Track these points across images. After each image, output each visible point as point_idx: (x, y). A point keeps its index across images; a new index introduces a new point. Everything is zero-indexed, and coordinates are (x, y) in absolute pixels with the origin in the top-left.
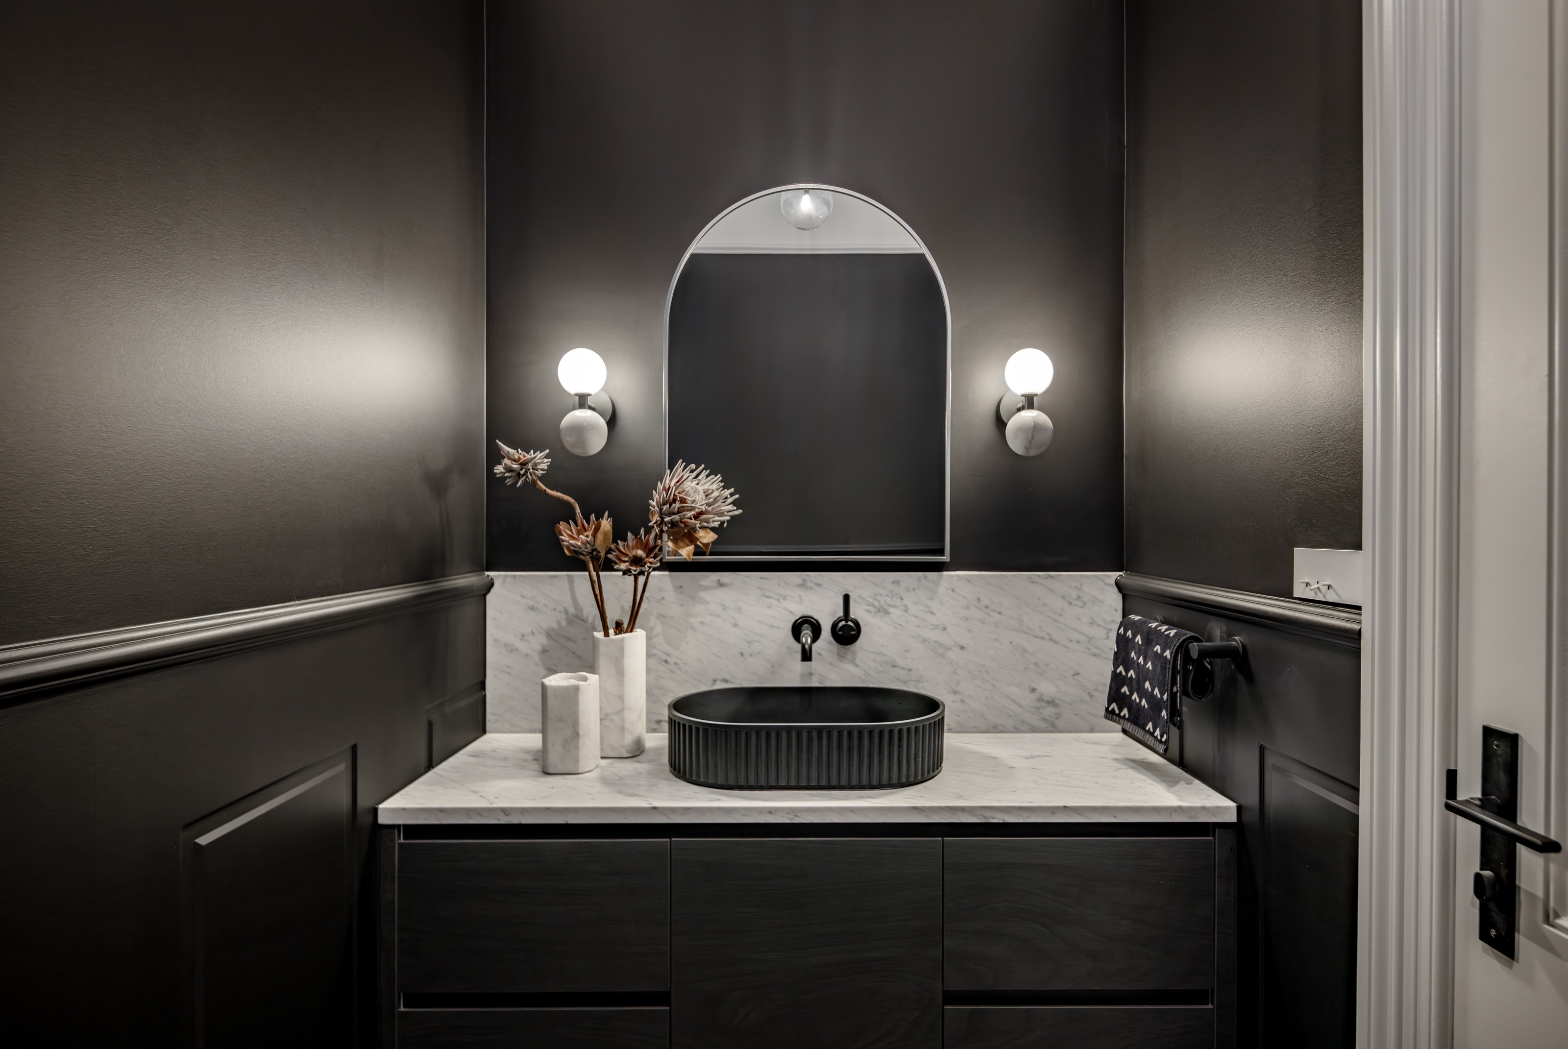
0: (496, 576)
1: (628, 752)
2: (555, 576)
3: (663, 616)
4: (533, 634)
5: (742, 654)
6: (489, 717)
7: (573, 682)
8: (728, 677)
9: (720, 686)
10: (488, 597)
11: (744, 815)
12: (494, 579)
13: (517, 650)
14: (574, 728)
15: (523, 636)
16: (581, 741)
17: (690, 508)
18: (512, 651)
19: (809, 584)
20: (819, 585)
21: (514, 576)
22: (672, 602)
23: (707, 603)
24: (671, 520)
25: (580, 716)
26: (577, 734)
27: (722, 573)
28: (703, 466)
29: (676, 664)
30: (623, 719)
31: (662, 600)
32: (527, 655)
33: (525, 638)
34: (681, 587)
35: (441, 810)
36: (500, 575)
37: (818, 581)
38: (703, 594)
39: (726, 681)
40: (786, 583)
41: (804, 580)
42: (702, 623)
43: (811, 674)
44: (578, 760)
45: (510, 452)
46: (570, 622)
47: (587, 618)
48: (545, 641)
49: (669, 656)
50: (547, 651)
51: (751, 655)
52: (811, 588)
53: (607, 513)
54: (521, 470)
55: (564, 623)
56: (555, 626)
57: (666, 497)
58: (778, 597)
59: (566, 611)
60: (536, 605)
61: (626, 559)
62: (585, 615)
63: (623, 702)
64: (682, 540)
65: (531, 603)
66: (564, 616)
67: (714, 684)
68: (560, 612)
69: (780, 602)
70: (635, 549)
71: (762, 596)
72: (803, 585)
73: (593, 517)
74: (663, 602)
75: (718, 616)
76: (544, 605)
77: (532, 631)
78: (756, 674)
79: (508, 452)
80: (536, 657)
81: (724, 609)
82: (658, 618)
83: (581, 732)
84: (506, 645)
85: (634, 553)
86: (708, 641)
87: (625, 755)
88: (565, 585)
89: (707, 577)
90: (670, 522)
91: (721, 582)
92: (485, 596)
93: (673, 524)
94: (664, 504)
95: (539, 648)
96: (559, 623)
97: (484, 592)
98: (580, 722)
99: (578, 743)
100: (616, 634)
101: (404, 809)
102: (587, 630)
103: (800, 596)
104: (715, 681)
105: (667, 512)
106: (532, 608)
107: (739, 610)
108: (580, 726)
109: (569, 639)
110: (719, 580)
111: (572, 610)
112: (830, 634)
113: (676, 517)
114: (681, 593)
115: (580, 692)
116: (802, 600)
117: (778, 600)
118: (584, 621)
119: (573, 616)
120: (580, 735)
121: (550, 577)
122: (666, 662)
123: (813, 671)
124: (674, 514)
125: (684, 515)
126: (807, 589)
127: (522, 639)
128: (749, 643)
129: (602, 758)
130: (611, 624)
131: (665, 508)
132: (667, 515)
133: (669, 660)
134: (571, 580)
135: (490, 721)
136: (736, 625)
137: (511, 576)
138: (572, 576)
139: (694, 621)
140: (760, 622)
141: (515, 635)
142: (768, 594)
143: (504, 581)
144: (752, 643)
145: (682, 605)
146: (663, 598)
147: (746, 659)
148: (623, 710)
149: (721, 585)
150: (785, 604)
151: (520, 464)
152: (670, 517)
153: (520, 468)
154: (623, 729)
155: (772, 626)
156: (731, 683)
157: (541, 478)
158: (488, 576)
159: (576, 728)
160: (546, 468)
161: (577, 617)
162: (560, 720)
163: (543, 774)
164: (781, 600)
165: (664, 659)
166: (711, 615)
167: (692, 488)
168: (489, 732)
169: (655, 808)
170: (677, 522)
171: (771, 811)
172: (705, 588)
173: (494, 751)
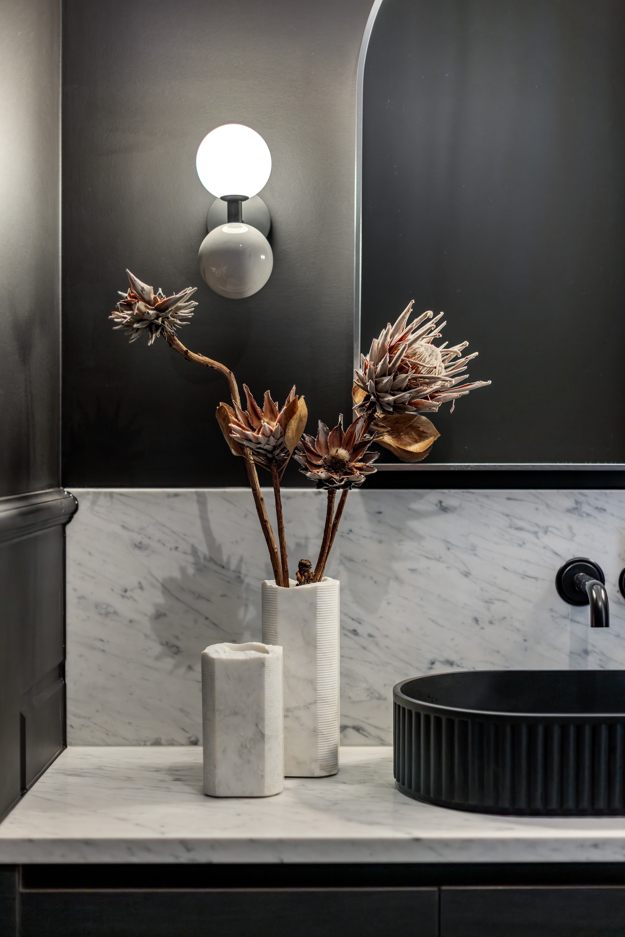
0: (81, 494)
1: (322, 768)
2: (176, 495)
3: (351, 560)
4: (141, 588)
5: (476, 620)
6: (71, 720)
7: (253, 654)
8: (454, 657)
9: (440, 670)
10: (69, 528)
11: (555, 850)
12: (78, 499)
13: (115, 613)
14: (257, 725)
15: (126, 591)
16: (267, 746)
17: (427, 380)
18: (107, 614)
19: (586, 508)
20: (602, 510)
21: (111, 494)
22: (364, 537)
23: (421, 538)
24: (395, 401)
25: (266, 708)
26: (263, 735)
27: (446, 491)
28: (442, 313)
29: (370, 636)
30: (315, 717)
31: (348, 534)
32: (131, 621)
33: (128, 594)
34: (380, 513)
35: (88, 843)
36: (88, 493)
37: (600, 504)
38: (414, 524)
39: (451, 664)
40: (548, 506)
41: (577, 502)
42: (413, 571)
43: (586, 652)
44: (263, 776)
45: (145, 288)
46: (200, 569)
47: (228, 563)
48: (160, 599)
49: (360, 623)
50: (165, 615)
51: (491, 623)
52: (588, 515)
53: (294, 388)
54: (157, 318)
55: (191, 571)
56: (177, 574)
57: (389, 363)
58: (536, 529)
59: (194, 552)
60: (145, 541)
61: (320, 462)
62: (225, 558)
63: (315, 689)
64: (407, 434)
65: (138, 538)
66: (191, 559)
67: (431, 668)
68: (185, 553)
69: (538, 538)
70: (337, 446)
71: (511, 527)
72: (575, 510)
73: (267, 394)
74: (351, 536)
75: (439, 559)
76: (159, 541)
77: (140, 583)
78: (498, 652)
79: (143, 288)
80: (146, 624)
81: (449, 549)
82: (341, 563)
83: (267, 732)
84: (97, 606)
85: (333, 452)
86: (422, 599)
87: (318, 773)
88: (194, 508)
89: (422, 496)
90: (392, 404)
91: (444, 504)
92: (64, 525)
93: (398, 406)
94: (384, 375)
95: (151, 610)
96: (183, 570)
97: (64, 521)
98: (267, 716)
99: (263, 749)
100: (300, 583)
101: (31, 841)
102: (229, 582)
103: (570, 528)
104: (433, 663)
105: (388, 387)
106: (139, 546)
107: (473, 548)
108: (267, 722)
109: (200, 597)
110: (441, 502)
111: (203, 549)
112: (617, 588)
113: (407, 395)
114: (379, 522)
115: (266, 669)
116: (574, 535)
117: (536, 533)
118: (223, 567)
119: (205, 559)
120: (266, 737)
121: (169, 495)
122: (355, 632)
123: (590, 648)
124: (400, 390)
125: (418, 392)
126: (582, 516)
127: (123, 597)
128: (489, 602)
129: (286, 777)
130: (293, 567)
131: (386, 380)
132: (387, 392)
133: (360, 629)
134: (202, 501)
135: (72, 726)
136: (467, 574)
137: (106, 493)
138: (203, 493)
139: (399, 567)
140: (505, 568)
141: (112, 590)
142: (520, 523)
143: (94, 503)
144: (492, 603)
145: (380, 542)
146: (351, 531)
147: (483, 628)
148: (315, 702)
149: (444, 509)
150: (546, 540)
151: (156, 309)
152: (393, 395)
153: (155, 316)
154: (315, 732)
155: (525, 576)
156: (458, 666)
157: (181, 333)
158: (69, 493)
159: (260, 727)
160: (190, 316)
161: (211, 560)
162: (236, 713)
163: (203, 797)
164: (541, 534)
165: (351, 628)
166: (427, 558)
167: (427, 350)
168: (71, 745)
169: (417, 840)
170: (403, 403)
171: (596, 844)
172: (418, 515)
173: (99, 768)
